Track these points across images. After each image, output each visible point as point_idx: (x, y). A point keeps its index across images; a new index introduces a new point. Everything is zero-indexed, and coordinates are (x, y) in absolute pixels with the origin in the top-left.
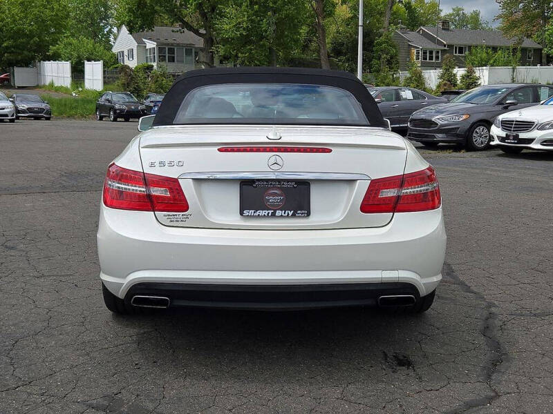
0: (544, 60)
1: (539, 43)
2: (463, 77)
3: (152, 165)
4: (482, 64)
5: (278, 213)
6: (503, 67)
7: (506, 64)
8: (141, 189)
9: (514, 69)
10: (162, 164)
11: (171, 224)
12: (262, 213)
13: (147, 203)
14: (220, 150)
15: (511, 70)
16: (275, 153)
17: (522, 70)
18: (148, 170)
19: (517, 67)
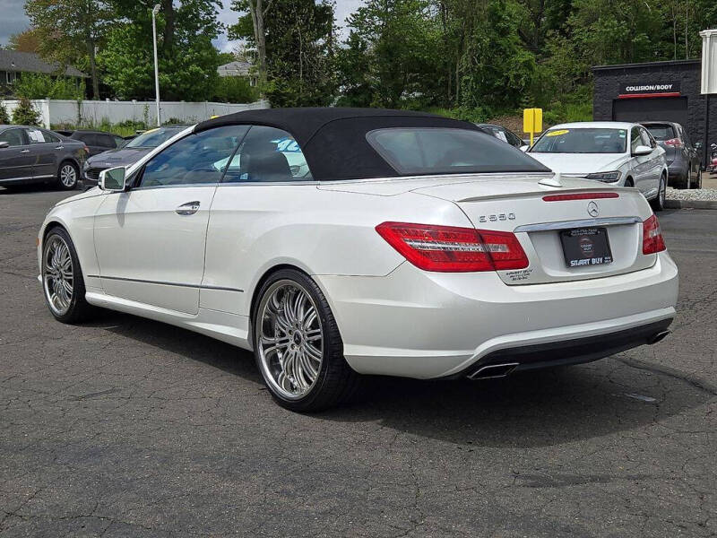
0: (96, 93)
1: (82, 71)
2: (17, 113)
3: (482, 219)
4: (40, 95)
5: (594, 261)
6: (64, 101)
7: (68, 97)
8: (479, 248)
9: (79, 104)
10: (493, 218)
11: (515, 282)
12: (582, 262)
13: (488, 263)
14: (545, 199)
15: (76, 105)
16: (591, 200)
17: (89, 105)
18: (479, 226)
19: (84, 102)
